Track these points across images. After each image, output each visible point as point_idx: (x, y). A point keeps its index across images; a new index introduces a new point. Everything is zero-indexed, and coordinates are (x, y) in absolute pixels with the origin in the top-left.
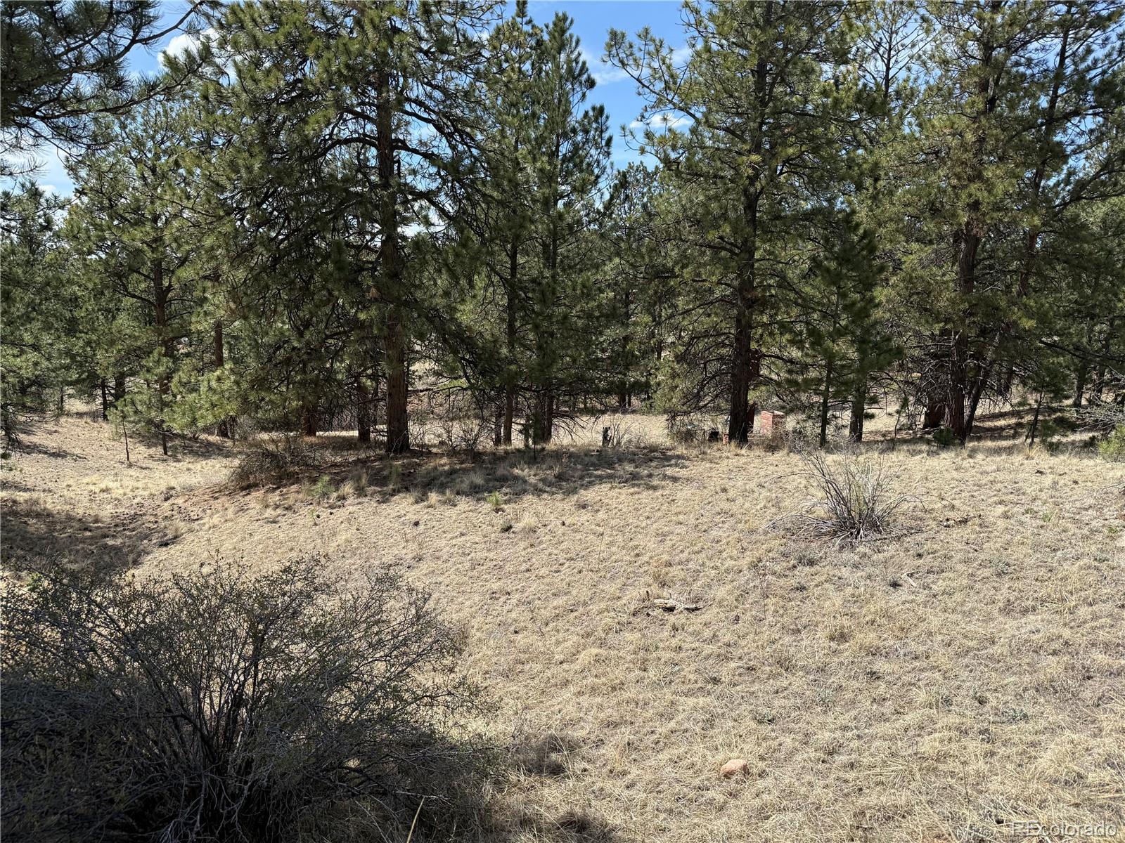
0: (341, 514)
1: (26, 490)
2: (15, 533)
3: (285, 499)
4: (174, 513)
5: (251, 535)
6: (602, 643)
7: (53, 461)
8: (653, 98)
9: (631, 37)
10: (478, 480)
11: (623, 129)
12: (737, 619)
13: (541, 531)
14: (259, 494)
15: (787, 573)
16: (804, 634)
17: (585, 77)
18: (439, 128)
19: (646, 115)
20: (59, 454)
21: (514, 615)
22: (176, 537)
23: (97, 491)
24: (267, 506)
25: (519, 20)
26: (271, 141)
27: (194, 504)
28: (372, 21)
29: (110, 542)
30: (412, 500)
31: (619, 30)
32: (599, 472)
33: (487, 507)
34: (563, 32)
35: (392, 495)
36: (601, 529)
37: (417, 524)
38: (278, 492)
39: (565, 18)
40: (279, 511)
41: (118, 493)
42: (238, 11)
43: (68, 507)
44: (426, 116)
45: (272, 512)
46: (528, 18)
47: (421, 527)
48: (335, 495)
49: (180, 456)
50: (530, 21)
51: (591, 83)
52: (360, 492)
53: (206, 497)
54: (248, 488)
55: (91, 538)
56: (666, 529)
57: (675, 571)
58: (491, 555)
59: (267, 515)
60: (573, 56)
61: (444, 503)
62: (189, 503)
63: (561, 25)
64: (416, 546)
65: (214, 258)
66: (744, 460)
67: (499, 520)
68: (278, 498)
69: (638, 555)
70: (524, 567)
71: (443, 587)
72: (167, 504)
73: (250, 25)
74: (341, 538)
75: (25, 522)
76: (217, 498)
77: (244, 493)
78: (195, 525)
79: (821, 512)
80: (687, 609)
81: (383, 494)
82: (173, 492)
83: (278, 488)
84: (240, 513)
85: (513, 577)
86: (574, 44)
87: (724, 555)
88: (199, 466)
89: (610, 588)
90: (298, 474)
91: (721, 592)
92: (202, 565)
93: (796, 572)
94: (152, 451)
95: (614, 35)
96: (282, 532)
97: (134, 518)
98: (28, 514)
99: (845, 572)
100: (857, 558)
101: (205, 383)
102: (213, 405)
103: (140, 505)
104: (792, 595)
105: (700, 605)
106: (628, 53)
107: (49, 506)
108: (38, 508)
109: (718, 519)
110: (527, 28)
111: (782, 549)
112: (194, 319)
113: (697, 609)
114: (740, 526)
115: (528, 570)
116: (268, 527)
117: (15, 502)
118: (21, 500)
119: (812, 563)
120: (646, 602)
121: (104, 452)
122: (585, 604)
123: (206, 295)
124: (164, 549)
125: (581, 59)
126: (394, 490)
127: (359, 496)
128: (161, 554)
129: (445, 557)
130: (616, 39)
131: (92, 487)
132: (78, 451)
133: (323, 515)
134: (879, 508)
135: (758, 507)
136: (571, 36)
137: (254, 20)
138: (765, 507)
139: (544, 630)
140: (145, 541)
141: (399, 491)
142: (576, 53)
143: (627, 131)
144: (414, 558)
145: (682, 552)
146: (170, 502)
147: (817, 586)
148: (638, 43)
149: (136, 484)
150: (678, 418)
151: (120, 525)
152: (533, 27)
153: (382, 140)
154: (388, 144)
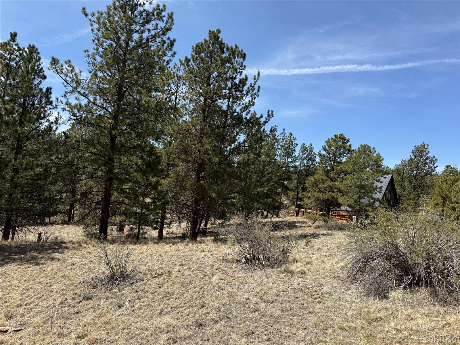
9: (62, 62)
11: (58, 99)
12: (38, 333)
15: (76, 305)
17: (41, 74)
19: (67, 95)
25: (11, 42)
39: (34, 47)
46: (16, 43)
51: (45, 77)
69: (6, 302)
80: (15, 331)
86: (37, 59)
93: (80, 304)
95: (54, 59)
99: (102, 302)
100: (110, 295)
104: (72, 316)
105: (23, 327)
106: (60, 68)
109: (60, 279)
110: (15, 47)
113: (20, 330)
119: (89, 299)
136: (36, 56)
142: (38, 63)
145: (31, 298)
147: (86, 310)
148: (66, 66)
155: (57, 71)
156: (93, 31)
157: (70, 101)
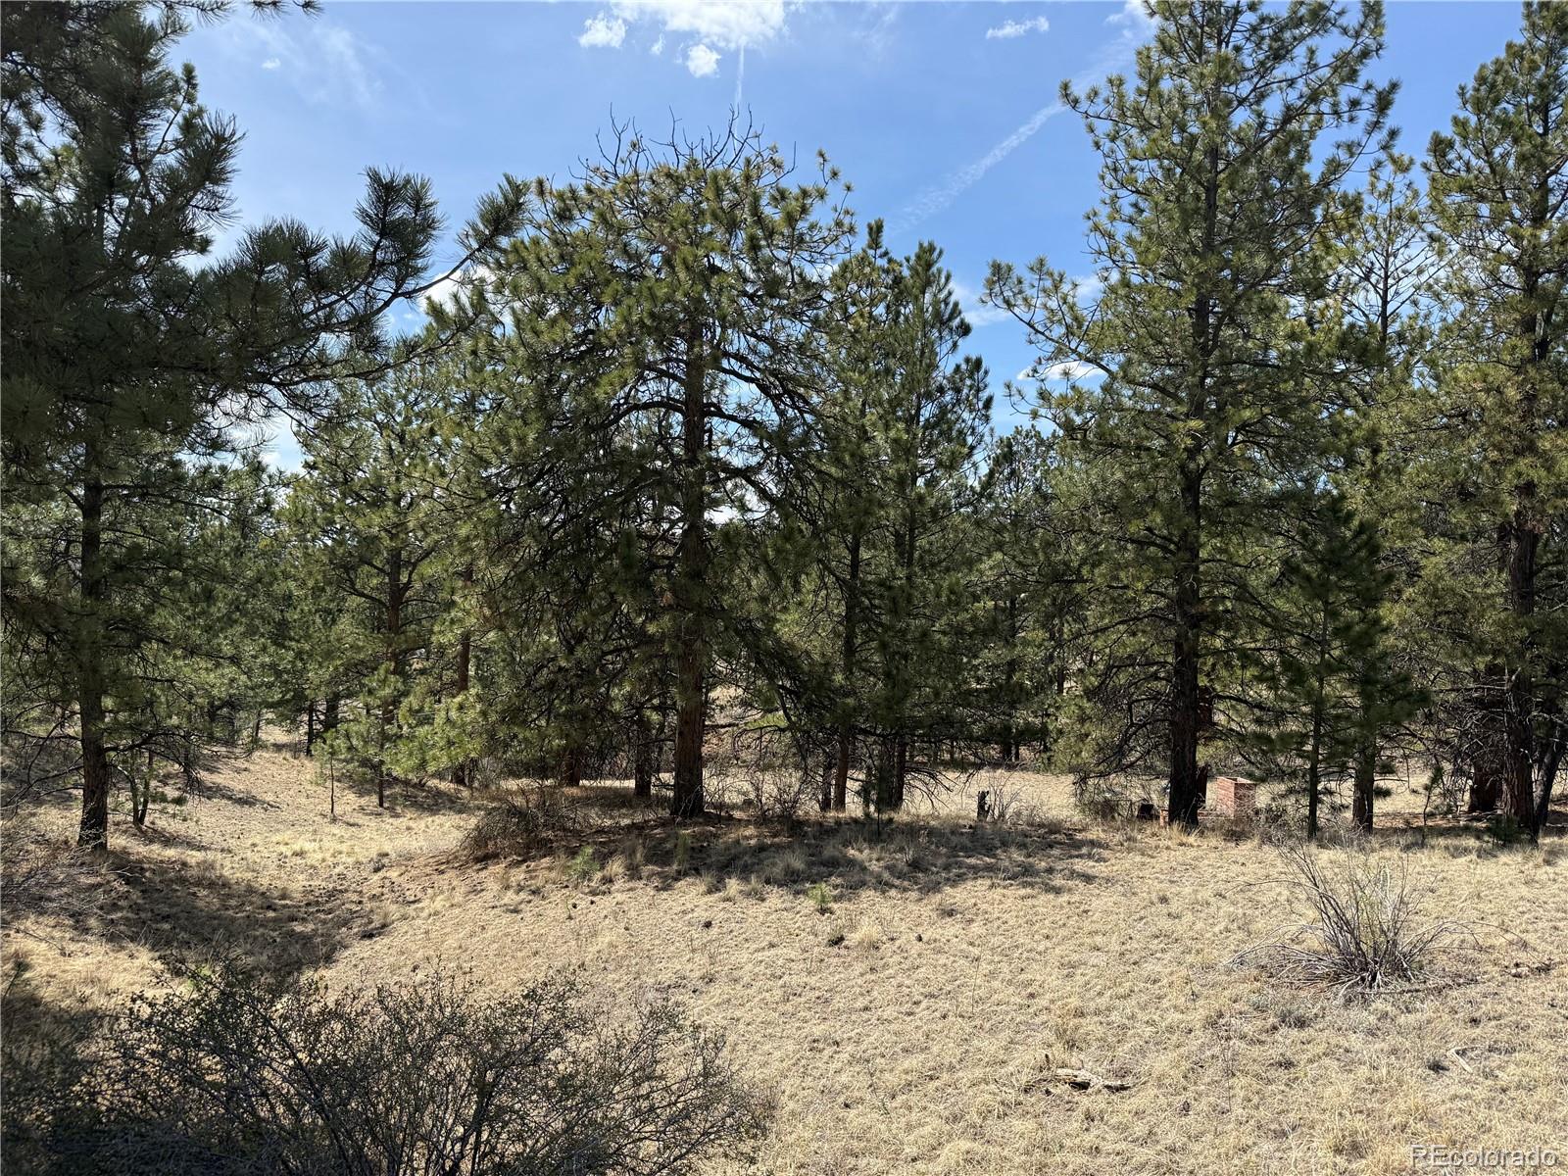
0: (605, 903)
1: (200, 848)
2: (179, 909)
3: (531, 878)
4: (385, 890)
5: (483, 928)
6: (978, 1134)
7: (238, 810)
8: (1050, 347)
9: (1020, 270)
10: (798, 864)
11: (1008, 387)
12: (1186, 1108)
13: (887, 948)
14: (497, 868)
15: (1263, 1037)
16: (1292, 1140)
17: (956, 322)
18: (763, 389)
19: (1039, 368)
20: (247, 801)
21: (844, 1078)
22: (384, 926)
23: (289, 854)
24: (507, 888)
25: (871, 252)
26: (551, 406)
27: (413, 879)
28: (684, 261)
29: (298, 928)
30: (703, 888)
31: (1003, 261)
32: (972, 861)
33: (808, 904)
34: (929, 265)
35: (677, 880)
36: (976, 951)
37: (708, 925)
38: (524, 867)
39: (932, 249)
40: (523, 895)
41: (314, 858)
42: (521, 248)
43: (249, 875)
44: (748, 373)
45: (514, 896)
46: (883, 250)
47: (714, 931)
48: (598, 875)
49: (399, 810)
50: (886, 253)
51: (965, 330)
52: (633, 872)
53: (428, 870)
54: (485, 859)
55: (275, 920)
56: (1075, 957)
57: (1090, 1025)
58: (813, 981)
59: (506, 900)
60: (942, 296)
61: (748, 895)
62: (406, 877)
63: (926, 257)
64: (705, 960)
65: (471, 550)
66: (1192, 853)
67: (826, 927)
68: (522, 876)
69: (1032, 996)
70: (860, 1003)
71: (741, 1026)
72: (376, 877)
73: (534, 265)
74: (604, 940)
75: (194, 894)
76: (442, 872)
77: (478, 866)
78: (411, 910)
79: (1315, 941)
80: (1108, 1087)
81: (663, 877)
82: (385, 861)
83: (524, 861)
84: (471, 896)
85: (844, 1017)
86: (943, 280)
87: (1165, 1003)
88: (422, 824)
89: (990, 1046)
90: (551, 841)
91: (1160, 1062)
92: (415, 969)
93: (1277, 1036)
94: (363, 801)
95: (997, 268)
96: (525, 927)
97: (332, 894)
98: (199, 883)
99: (1355, 1041)
100: (1372, 1019)
101: (443, 714)
102: (450, 743)
103: (342, 877)
104: (1273, 1073)
105: (1129, 1081)
106: (1016, 290)
107: (226, 873)
108: (212, 875)
109: (1155, 945)
110: (882, 262)
111: (1254, 998)
112: (436, 628)
113: (1123, 1088)
114: (1190, 959)
115: (866, 1009)
116: (508, 918)
117: (184, 864)
118: (192, 862)
119: (1301, 1023)
120: (1045, 1072)
121: (304, 800)
122: (951, 1068)
123: (456, 598)
124: (367, 942)
125: (952, 300)
126: (679, 872)
127: (632, 878)
128: (361, 949)
129: (746, 979)
130: (999, 274)
131: (283, 849)
132: (270, 798)
133: (582, 905)
134: (1405, 942)
135: (1216, 929)
136: (939, 271)
137: (540, 260)
138: (1228, 930)
139: (889, 1105)
140: (344, 929)
141: (686, 874)
142: (945, 292)
143: (1014, 391)
144: (702, 978)
145: (1100, 994)
146: (381, 874)
147: (1311, 1061)
148: (1029, 277)
149: (339, 847)
150: (1091, 782)
151: (315, 903)
152: (890, 261)
153: (691, 405)
154: (698, 409)
155: (1007, 302)
156: (1097, 145)
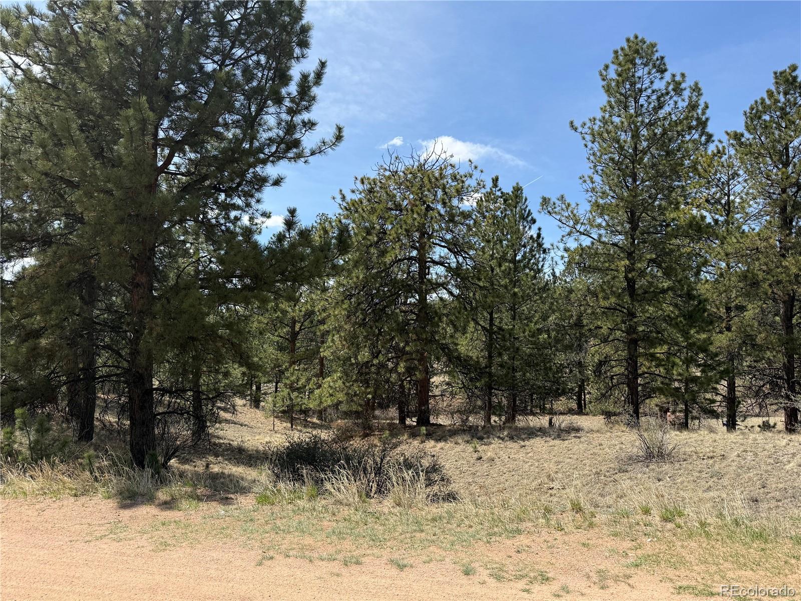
8: (568, 230)
9: (553, 199)
10: (467, 438)
13: (497, 460)
15: (611, 476)
17: (530, 218)
18: (449, 249)
25: (494, 189)
30: (431, 446)
33: (470, 449)
39: (518, 189)
43: (254, 447)
44: (443, 244)
46: (499, 188)
51: (534, 221)
58: (470, 469)
60: (523, 208)
66: (624, 433)
67: (476, 455)
70: (486, 474)
85: (480, 477)
86: (524, 201)
89: (526, 482)
95: (544, 199)
106: (553, 207)
108: (242, 448)
110: (499, 194)
111: (614, 467)
113: (564, 489)
120: (541, 486)
121: (260, 425)
132: (247, 424)
136: (522, 198)
141: (424, 442)
142: (525, 206)
148: (558, 203)
152: (502, 193)
153: (421, 259)
154: (424, 261)
155: (549, 212)
156: (586, 146)
157: (568, 245)
